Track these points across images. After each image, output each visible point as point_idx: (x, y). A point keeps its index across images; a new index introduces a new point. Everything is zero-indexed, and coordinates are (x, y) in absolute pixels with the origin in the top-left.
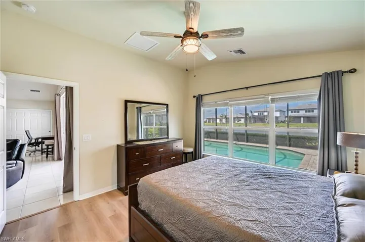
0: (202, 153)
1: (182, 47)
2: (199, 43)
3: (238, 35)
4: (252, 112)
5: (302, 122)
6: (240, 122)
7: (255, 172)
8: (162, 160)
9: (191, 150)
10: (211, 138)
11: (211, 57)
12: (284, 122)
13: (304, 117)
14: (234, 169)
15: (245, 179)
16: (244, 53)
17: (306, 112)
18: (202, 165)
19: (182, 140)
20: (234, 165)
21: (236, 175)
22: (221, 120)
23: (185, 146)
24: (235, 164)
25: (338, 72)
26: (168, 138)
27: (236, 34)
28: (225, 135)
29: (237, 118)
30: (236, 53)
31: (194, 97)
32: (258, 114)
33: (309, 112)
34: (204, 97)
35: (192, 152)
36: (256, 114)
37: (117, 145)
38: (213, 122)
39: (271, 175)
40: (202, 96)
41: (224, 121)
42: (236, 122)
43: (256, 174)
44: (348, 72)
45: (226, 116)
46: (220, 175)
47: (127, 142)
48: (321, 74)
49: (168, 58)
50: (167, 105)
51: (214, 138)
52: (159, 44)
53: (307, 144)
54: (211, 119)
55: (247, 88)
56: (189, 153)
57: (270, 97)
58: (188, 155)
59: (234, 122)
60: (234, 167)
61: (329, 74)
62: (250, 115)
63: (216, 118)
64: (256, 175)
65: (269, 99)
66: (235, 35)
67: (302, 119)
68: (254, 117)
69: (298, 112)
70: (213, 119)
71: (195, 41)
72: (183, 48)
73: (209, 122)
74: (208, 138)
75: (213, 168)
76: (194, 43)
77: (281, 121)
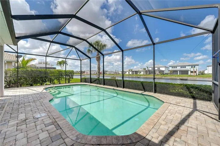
4: (148, 68)
13: (180, 71)
17: (181, 68)
29: (139, 71)
33: (183, 67)
36: (150, 69)
41: (131, 73)
45: (132, 70)
69: (176, 68)
77: (166, 73)
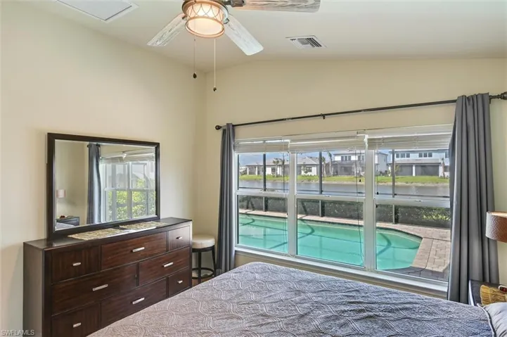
0: (235, 248)
1: (184, 22)
2: (224, 15)
3: (306, 7)
4: (330, 156)
5: (414, 174)
6: (309, 173)
7: (342, 304)
8: (140, 273)
9: (209, 242)
10: (254, 209)
11: (251, 48)
12: (386, 173)
13: (417, 165)
14: (297, 299)
15: (321, 327)
16: (318, 45)
17: (420, 156)
18: (231, 291)
19: (191, 224)
20: (297, 287)
21: (302, 316)
22: (274, 170)
23: (195, 234)
24: (299, 282)
25: (482, 95)
26: (157, 219)
27: (303, 4)
28: (280, 202)
29: (305, 165)
30: (303, 43)
31: (218, 128)
32: (342, 157)
33: (425, 156)
34: (237, 129)
35: (213, 248)
36: (338, 159)
37: (24, 243)
38: (259, 173)
39: (372, 309)
40: (233, 126)
41: (279, 171)
42: (303, 173)
43: (343, 308)
44: (498, 97)
45: (283, 162)
46: (268, 317)
47: (52, 235)
48: (456, 98)
49: (155, 42)
50: (157, 145)
51: (261, 209)
52: (135, 7)
53: (425, 217)
54: (255, 167)
55: (324, 116)
56: (205, 250)
57: (367, 137)
58: (203, 253)
59: (299, 172)
60: (298, 292)
61: (468, 98)
62: (328, 160)
63: (265, 166)
64: (344, 311)
65: (366, 140)
66: (301, 7)
67: (414, 168)
68: (335, 164)
69: (408, 156)
70: (259, 166)
71: (215, 9)
72: (187, 24)
73: (250, 173)
74: (247, 208)
75: (253, 297)
76: (211, 14)
77: (381, 172)
